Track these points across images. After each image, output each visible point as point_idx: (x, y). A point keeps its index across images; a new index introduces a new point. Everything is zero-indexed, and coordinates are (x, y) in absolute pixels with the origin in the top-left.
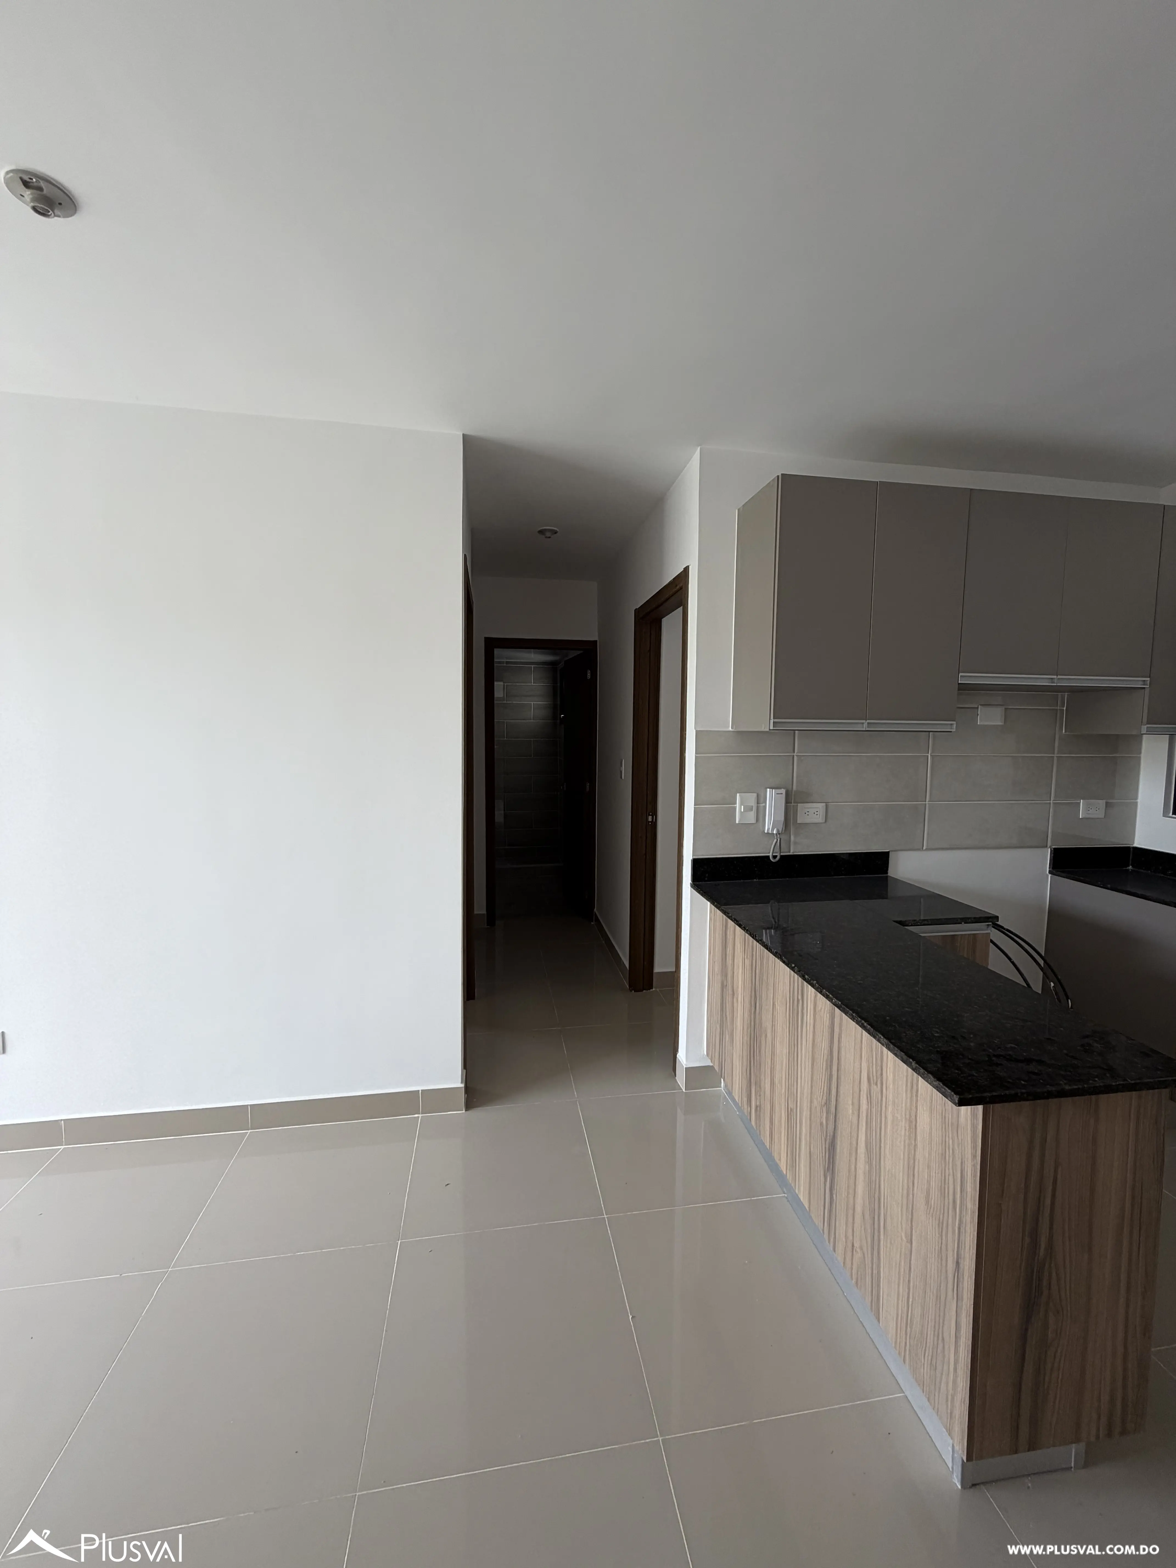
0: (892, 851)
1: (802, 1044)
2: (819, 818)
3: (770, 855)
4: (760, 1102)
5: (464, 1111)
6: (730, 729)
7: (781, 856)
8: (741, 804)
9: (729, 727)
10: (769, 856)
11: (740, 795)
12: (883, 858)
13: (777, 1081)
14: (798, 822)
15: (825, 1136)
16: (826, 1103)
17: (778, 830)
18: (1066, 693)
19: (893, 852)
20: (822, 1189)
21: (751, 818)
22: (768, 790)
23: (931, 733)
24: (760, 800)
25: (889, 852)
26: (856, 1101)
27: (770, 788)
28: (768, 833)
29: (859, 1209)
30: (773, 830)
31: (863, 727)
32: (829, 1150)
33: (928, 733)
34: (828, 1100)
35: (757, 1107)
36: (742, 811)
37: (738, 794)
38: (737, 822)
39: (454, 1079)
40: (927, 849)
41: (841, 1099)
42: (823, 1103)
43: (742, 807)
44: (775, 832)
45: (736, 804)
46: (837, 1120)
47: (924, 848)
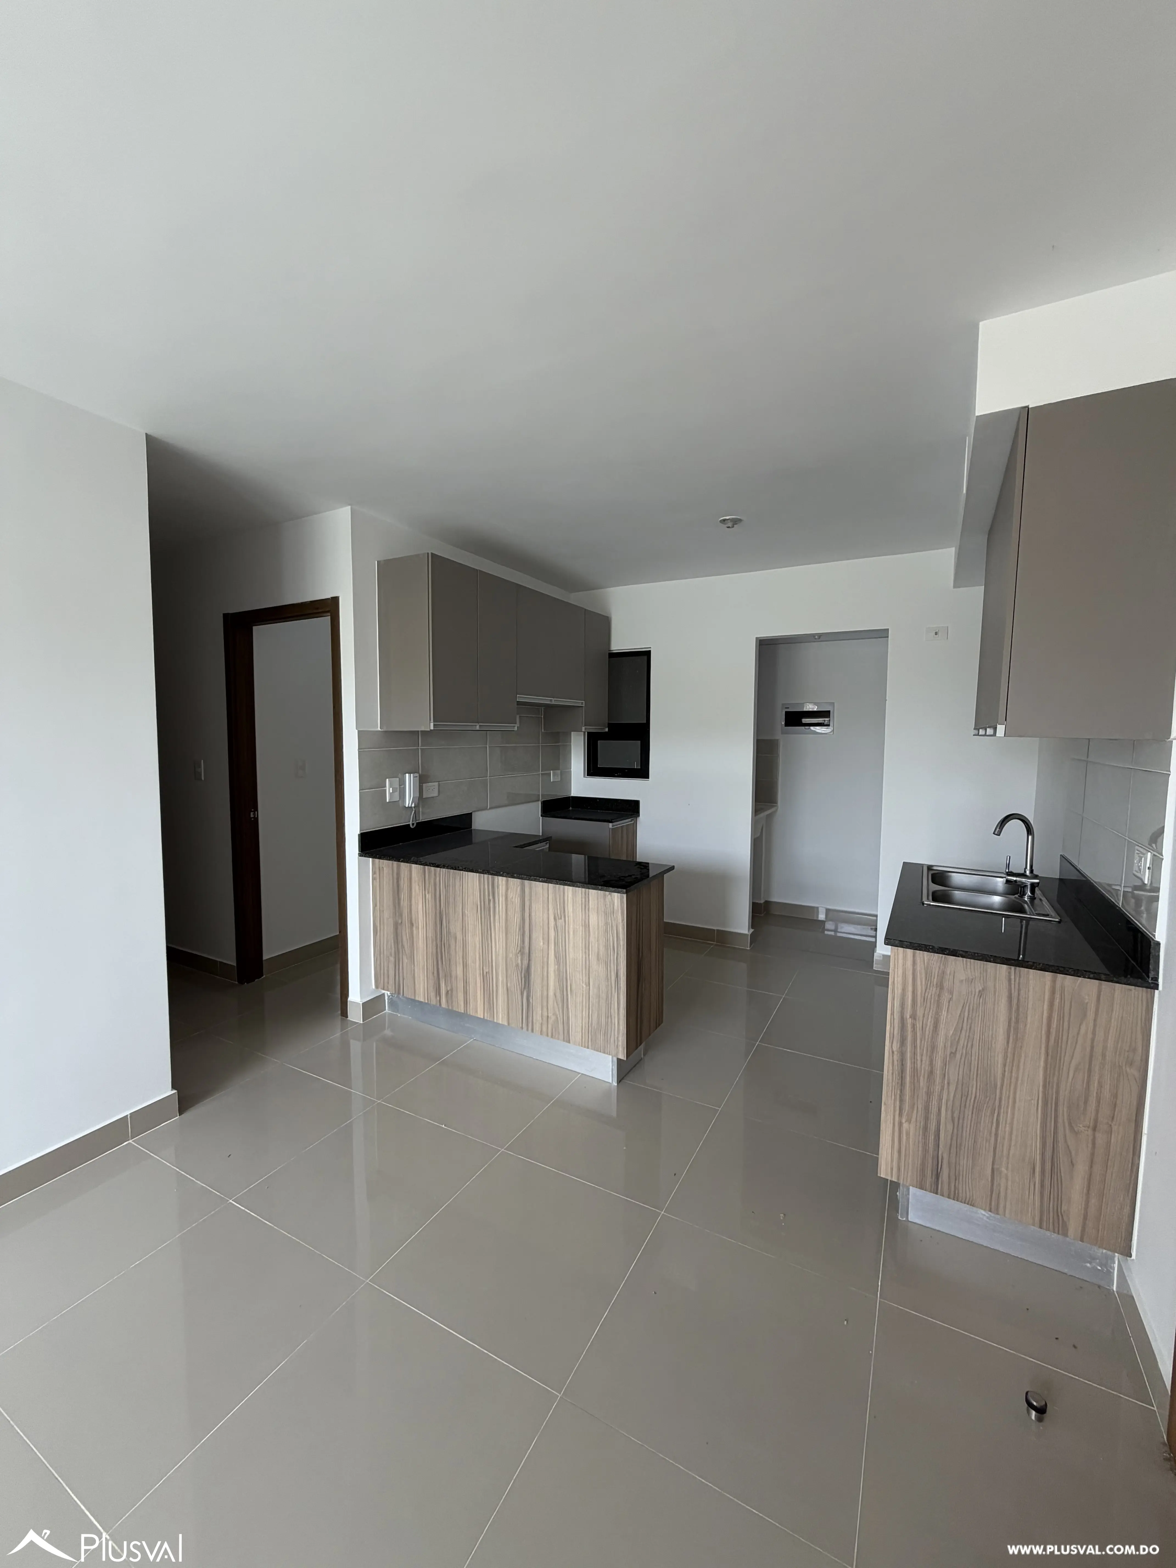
0: (475, 811)
1: (495, 925)
2: (435, 794)
3: (411, 823)
4: (452, 986)
5: (178, 1117)
6: (379, 729)
7: (417, 823)
8: (390, 786)
9: (378, 728)
10: (409, 825)
11: (389, 781)
12: (468, 817)
13: (470, 962)
14: (424, 797)
15: (520, 970)
16: (521, 951)
17: (415, 804)
18: (543, 708)
19: (477, 813)
20: (519, 1003)
21: (396, 798)
22: (407, 775)
23: (488, 732)
24: (402, 783)
25: (471, 813)
26: (546, 936)
27: (408, 773)
28: (408, 807)
29: (551, 993)
30: (412, 804)
31: (476, 728)
32: (525, 977)
33: (486, 732)
34: (523, 947)
35: (447, 992)
36: (391, 792)
37: (387, 779)
38: (388, 801)
39: (165, 1090)
40: (490, 808)
41: (533, 941)
42: (518, 951)
43: (391, 789)
44: (413, 806)
45: (385, 787)
46: (531, 955)
47: (488, 808)
